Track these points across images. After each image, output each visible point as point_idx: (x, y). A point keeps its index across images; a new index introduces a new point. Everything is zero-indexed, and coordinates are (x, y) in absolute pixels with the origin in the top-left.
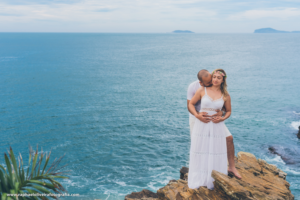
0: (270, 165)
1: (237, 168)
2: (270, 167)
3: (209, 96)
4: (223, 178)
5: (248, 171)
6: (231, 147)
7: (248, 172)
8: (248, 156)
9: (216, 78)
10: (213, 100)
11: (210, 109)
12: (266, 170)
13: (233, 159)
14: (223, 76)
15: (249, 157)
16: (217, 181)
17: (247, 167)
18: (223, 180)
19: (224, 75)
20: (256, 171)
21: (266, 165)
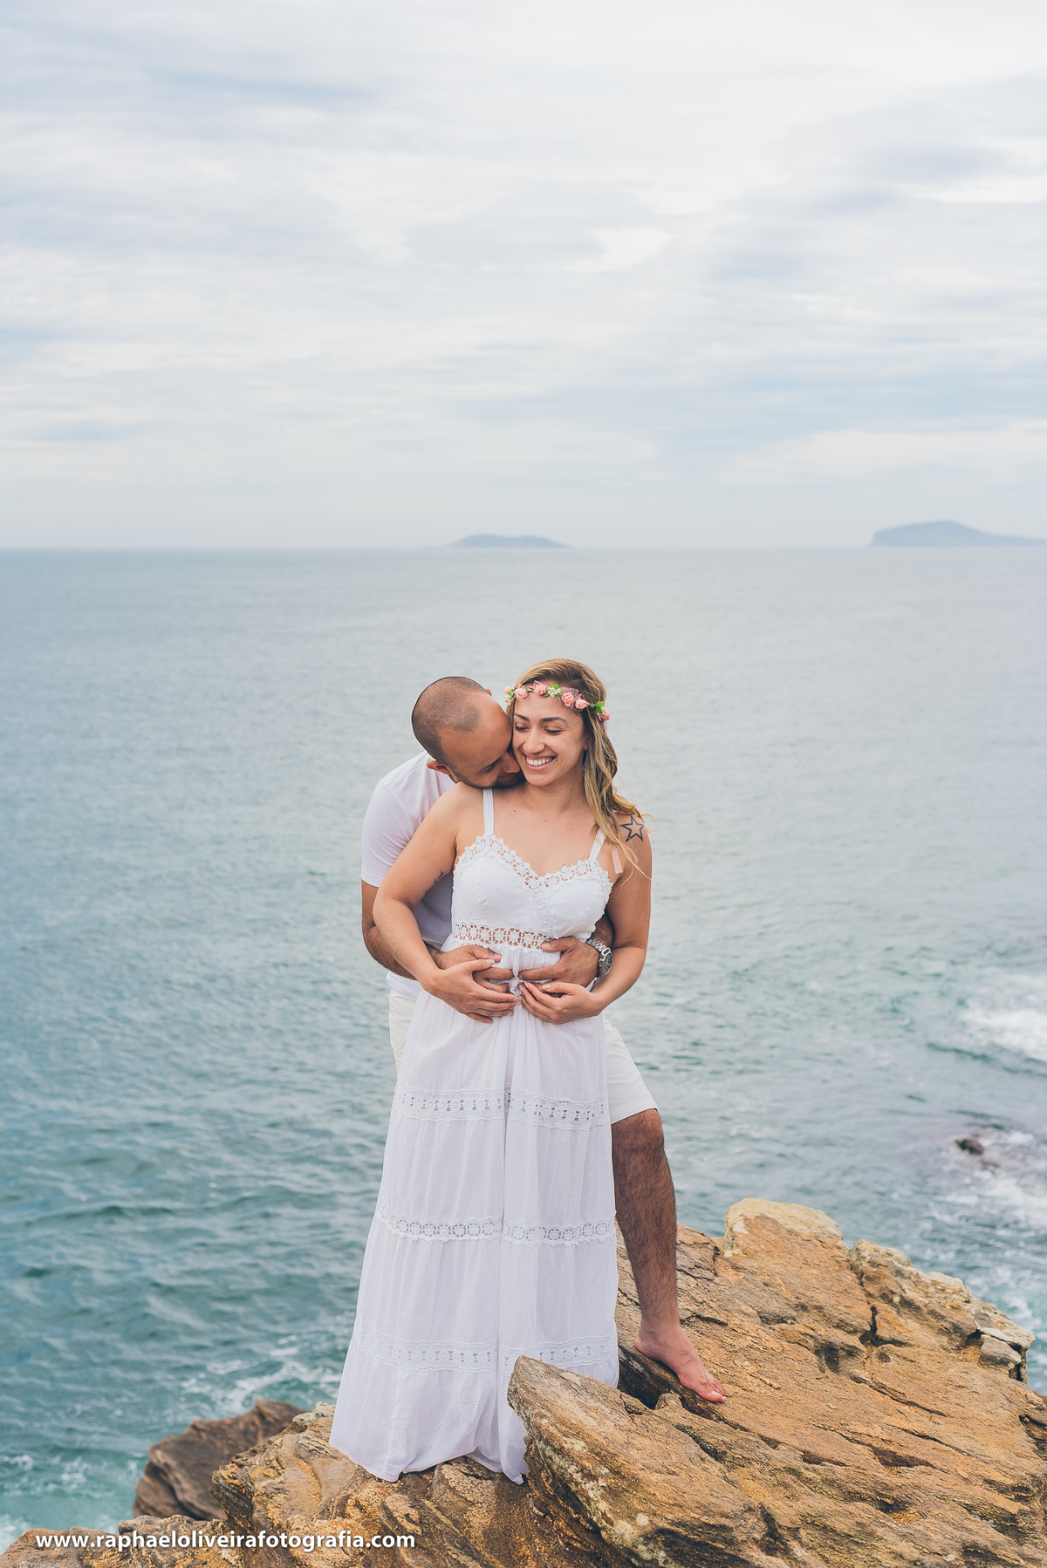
0: (927, 1277)
1: (708, 1320)
2: (927, 1295)
3: (506, 848)
4: (579, 1416)
5: (783, 1334)
6: (652, 1190)
7: (775, 1346)
8: (789, 1227)
9: (534, 731)
10: (533, 873)
11: (514, 937)
12: (901, 1320)
13: (663, 1268)
14: (574, 710)
15: (797, 1235)
16: (541, 1438)
17: (774, 1307)
18: (578, 1434)
19: (582, 703)
20: (838, 1327)
21: (905, 1284)
